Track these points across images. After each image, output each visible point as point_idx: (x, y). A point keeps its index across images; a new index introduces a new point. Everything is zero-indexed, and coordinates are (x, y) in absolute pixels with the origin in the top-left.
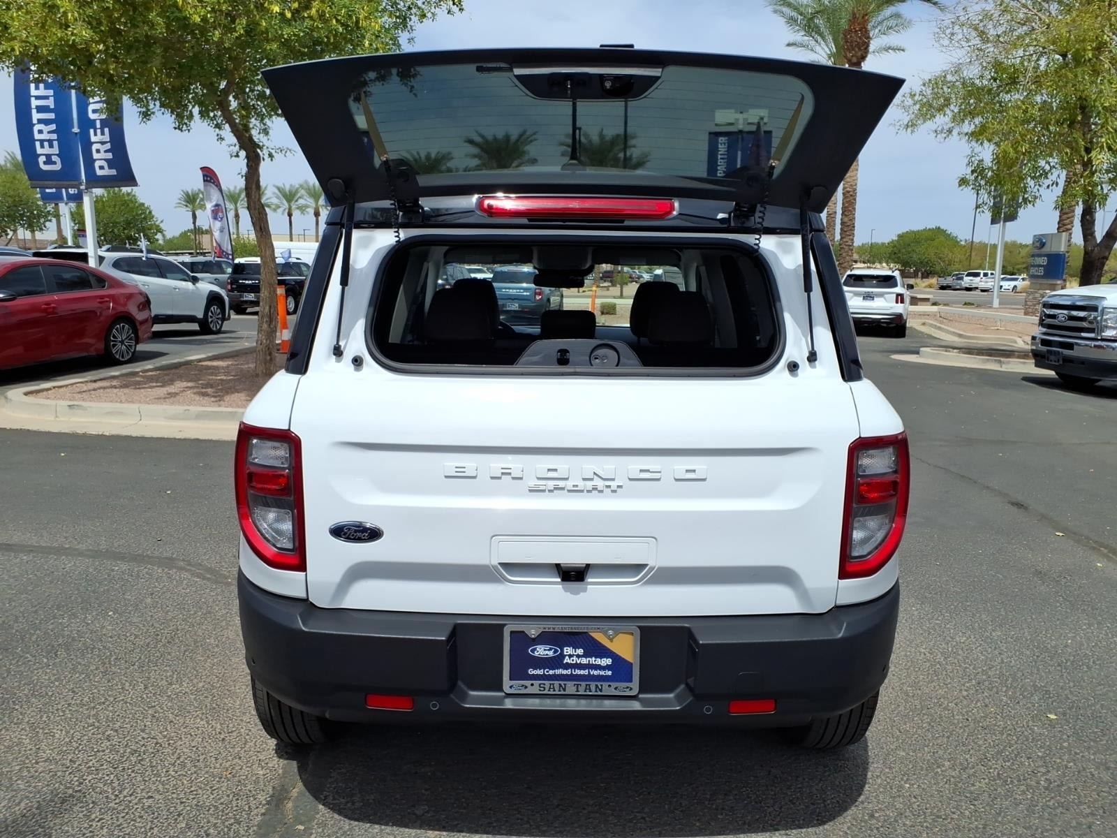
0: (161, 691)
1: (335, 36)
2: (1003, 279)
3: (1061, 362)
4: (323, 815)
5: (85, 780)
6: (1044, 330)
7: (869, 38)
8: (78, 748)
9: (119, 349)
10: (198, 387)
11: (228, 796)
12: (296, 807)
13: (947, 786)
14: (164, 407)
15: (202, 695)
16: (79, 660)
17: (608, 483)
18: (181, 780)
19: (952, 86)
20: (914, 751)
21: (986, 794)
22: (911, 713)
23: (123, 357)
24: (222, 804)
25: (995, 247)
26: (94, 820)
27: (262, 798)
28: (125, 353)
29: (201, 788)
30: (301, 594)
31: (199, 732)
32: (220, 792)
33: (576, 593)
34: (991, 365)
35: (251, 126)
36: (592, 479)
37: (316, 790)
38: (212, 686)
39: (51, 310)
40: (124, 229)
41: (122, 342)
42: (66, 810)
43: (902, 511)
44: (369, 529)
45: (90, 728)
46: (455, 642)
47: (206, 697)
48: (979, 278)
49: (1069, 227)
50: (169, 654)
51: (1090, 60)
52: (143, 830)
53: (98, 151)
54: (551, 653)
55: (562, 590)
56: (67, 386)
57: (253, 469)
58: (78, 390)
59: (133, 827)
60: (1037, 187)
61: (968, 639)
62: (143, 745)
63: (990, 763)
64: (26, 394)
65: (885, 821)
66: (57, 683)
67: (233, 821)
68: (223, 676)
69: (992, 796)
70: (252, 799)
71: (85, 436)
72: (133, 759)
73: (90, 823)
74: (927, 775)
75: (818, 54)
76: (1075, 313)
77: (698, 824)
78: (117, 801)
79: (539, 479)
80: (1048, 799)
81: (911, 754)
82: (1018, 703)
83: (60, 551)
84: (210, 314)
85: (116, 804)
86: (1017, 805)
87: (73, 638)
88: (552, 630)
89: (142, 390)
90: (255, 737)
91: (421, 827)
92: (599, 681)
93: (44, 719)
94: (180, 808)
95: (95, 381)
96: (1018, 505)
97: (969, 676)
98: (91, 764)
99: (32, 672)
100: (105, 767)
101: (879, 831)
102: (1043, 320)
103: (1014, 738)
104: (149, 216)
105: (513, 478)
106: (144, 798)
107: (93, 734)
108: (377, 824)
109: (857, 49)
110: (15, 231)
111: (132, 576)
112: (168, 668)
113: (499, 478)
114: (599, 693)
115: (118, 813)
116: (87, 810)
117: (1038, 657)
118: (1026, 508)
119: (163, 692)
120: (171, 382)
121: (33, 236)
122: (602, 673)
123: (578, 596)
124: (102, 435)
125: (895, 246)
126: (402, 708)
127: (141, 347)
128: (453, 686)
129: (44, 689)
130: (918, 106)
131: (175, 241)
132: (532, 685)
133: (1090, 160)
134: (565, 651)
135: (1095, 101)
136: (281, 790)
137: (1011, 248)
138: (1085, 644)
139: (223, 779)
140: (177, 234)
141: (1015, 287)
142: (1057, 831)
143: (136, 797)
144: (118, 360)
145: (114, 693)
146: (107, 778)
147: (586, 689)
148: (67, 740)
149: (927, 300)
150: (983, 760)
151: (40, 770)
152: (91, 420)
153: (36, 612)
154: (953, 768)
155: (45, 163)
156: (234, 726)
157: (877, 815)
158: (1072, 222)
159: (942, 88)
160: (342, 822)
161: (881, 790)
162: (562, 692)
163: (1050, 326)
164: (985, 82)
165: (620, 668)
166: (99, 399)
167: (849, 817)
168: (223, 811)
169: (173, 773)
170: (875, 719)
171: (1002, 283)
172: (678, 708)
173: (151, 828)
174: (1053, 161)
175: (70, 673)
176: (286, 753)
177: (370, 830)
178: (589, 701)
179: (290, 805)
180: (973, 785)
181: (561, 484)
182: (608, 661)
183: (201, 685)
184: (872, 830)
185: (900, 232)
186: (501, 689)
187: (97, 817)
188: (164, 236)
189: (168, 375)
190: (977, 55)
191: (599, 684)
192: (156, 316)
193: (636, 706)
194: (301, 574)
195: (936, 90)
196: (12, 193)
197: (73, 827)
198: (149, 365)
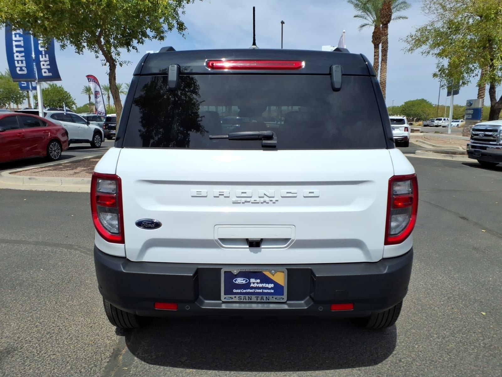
0: (63, 304)
1: (148, 8)
2: (453, 121)
3: (480, 156)
4: (136, 362)
5: (24, 346)
6: (473, 141)
7: (391, 12)
8: (22, 331)
9: (53, 154)
10: (88, 170)
11: (92, 353)
12: (124, 358)
13: (436, 346)
14: (73, 178)
15: (83, 306)
16: (26, 291)
17: (271, 199)
18: (69, 346)
19: (430, 31)
20: (419, 330)
21: (455, 350)
22: (417, 312)
23: (55, 158)
24: (88, 357)
25: (448, 107)
26: (26, 365)
27: (108, 354)
28: (56, 156)
29: (79, 350)
30: (123, 255)
31: (80, 323)
32: (88, 352)
33: (256, 252)
34: (448, 158)
35: (112, 51)
36: (263, 197)
37: (134, 350)
38: (88, 302)
39: (22, 136)
40: (58, 103)
41: (55, 151)
42: (13, 361)
43: (415, 212)
44: (155, 222)
45: (29, 322)
46: (197, 276)
47: (84, 307)
48: (441, 121)
49: (483, 96)
50: (68, 287)
51: (493, 18)
52: (50, 370)
53: (43, 65)
54: (244, 282)
55: (250, 252)
56: (29, 170)
57: (99, 194)
58: (34, 172)
59: (45, 369)
60: (469, 77)
61: (443, 278)
62: (53, 330)
63: (456, 335)
64: (10, 173)
65: (407, 363)
66: (14, 301)
67: (93, 365)
68: (93, 297)
69: (458, 351)
70: (103, 355)
71: (36, 191)
72: (48, 336)
73: (25, 367)
74: (426, 341)
75: (368, 20)
76: (487, 133)
77: (317, 365)
78: (38, 356)
79: (237, 197)
80: (485, 352)
81: (418, 331)
82: (468, 307)
83: (19, 242)
84: (95, 139)
85: (38, 358)
86: (470, 355)
87: (24, 280)
88: (244, 271)
89: (63, 171)
90: (106, 326)
91: (183, 368)
92: (268, 295)
93: (7, 318)
94: (68, 359)
95: (42, 168)
96: (464, 218)
97: (444, 295)
98: (27, 339)
99: (3, 296)
100: (34, 340)
101: (404, 368)
102: (473, 137)
103: (467, 323)
104: (69, 97)
105: (225, 197)
106: (52, 354)
107: (29, 325)
108: (162, 366)
109: (386, 17)
110: (9, 104)
111: (53, 253)
112: (67, 294)
113: (218, 197)
114: (268, 301)
115: (38, 362)
116: (23, 360)
117: (476, 286)
118: (468, 220)
119: (64, 305)
120: (76, 168)
121: (18, 106)
122: (269, 291)
123: (257, 254)
124: (44, 191)
125: (403, 108)
126: (172, 309)
127: (63, 153)
128: (196, 298)
129: (8, 304)
130: (414, 41)
131: (81, 109)
132: (235, 297)
133: (493, 64)
134: (251, 281)
135: (495, 37)
136: (117, 351)
137: (456, 108)
138: (498, 280)
139: (90, 346)
140: (82, 105)
141: (458, 125)
142: (490, 368)
143: (48, 355)
144: (53, 159)
145: (41, 306)
146: (34, 345)
147: (261, 299)
148: (17, 327)
149: (418, 130)
150: (453, 334)
151: (3, 342)
152: (39, 184)
153: (7, 269)
154: (438, 338)
155: (19, 71)
156: (97, 320)
157: (403, 360)
158: (484, 94)
159: (425, 33)
160: (146, 366)
161: (404, 348)
162: (250, 301)
163: (475, 139)
164: (445, 29)
165: (278, 289)
166: (43, 175)
167: (389, 362)
168: (89, 361)
169: (66, 343)
170: (400, 315)
171: (452, 123)
172: (306, 308)
173: (54, 369)
174: (476, 65)
175: (21, 296)
176: (121, 333)
177: (159, 369)
178: (263, 305)
179: (121, 358)
180: (448, 346)
181: (248, 199)
182: (272, 285)
183: (82, 301)
184: (401, 368)
185: (406, 101)
186: (220, 299)
187: (28, 364)
188: (76, 106)
189: (74, 165)
190: (441, 17)
191: (267, 296)
192: (71, 140)
193: (285, 307)
194: (122, 245)
195: (422, 33)
196: (8, 87)
197: (16, 369)
198: (66, 161)
